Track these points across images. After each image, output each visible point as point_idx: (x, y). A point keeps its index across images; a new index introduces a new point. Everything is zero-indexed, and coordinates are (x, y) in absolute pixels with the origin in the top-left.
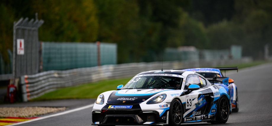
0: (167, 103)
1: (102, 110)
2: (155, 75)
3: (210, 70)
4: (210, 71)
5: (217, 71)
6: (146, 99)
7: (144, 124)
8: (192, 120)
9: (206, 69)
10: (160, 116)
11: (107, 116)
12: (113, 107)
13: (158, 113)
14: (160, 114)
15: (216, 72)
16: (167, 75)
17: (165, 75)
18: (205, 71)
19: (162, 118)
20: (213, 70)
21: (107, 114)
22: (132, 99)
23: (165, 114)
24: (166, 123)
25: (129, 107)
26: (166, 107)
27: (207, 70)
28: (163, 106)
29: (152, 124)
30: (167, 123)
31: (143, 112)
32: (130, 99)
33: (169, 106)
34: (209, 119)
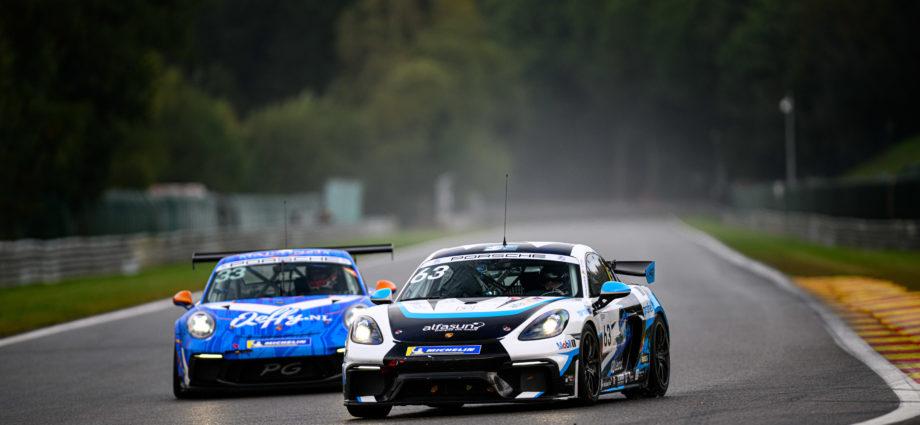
0: (573, 335)
1: (384, 360)
2: (491, 257)
3: (322, 255)
4: (324, 258)
5: (342, 256)
6: (513, 327)
7: (518, 397)
8: (610, 387)
9: (311, 251)
10: (561, 374)
11: (401, 377)
12: (420, 352)
13: (555, 365)
14: (561, 368)
15: (340, 261)
16: (527, 258)
17: (522, 257)
18: (307, 259)
19: (567, 380)
20: (331, 255)
21: (402, 372)
22: (469, 327)
23: (570, 370)
24: (572, 393)
25: (471, 350)
26: (572, 349)
27: (314, 255)
28: (566, 345)
29: (540, 396)
30: (576, 395)
31: (514, 364)
32: (465, 327)
33: (578, 342)
34: (636, 382)
